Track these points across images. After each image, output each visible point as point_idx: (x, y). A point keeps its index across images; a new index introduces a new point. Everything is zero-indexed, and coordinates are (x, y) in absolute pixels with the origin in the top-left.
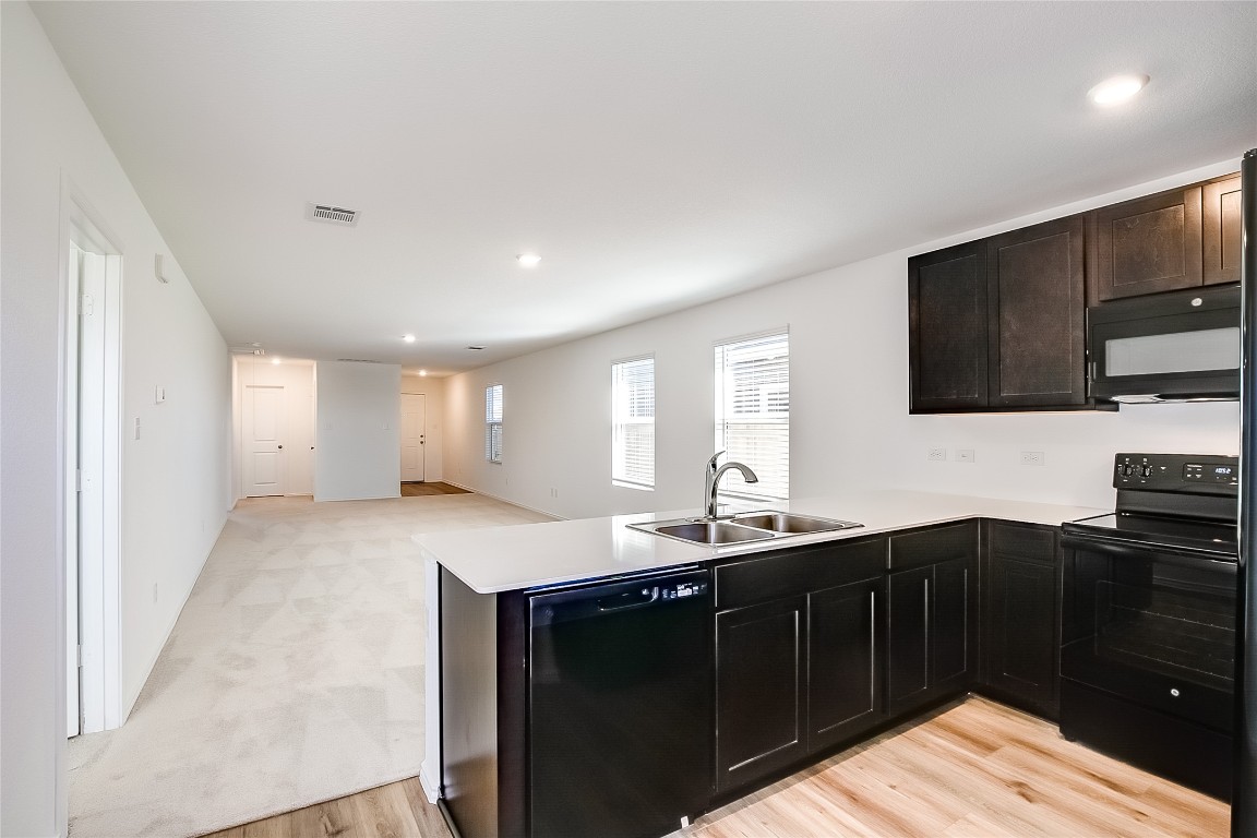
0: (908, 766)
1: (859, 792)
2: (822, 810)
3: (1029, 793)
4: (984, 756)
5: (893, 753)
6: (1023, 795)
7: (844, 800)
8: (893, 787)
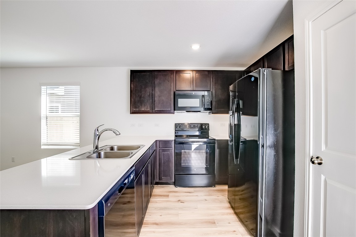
0: (159, 209)
1: (156, 222)
2: (154, 232)
3: (182, 201)
4: (168, 198)
5: (153, 208)
6: (182, 202)
7: (155, 226)
8: (161, 216)
